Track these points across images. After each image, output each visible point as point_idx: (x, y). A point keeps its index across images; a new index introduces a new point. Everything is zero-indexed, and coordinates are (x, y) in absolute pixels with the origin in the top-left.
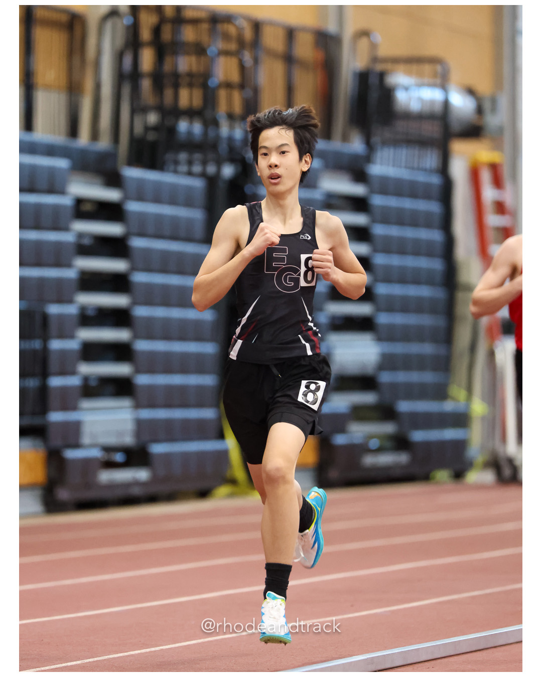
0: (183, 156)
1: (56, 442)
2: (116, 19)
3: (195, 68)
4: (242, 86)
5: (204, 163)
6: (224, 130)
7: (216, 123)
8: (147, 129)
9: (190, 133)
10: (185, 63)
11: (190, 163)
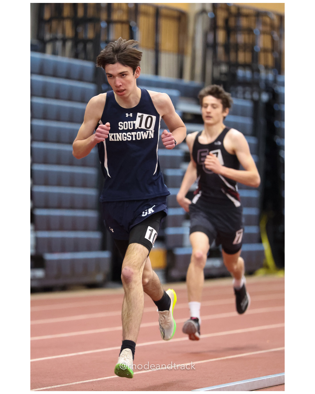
0: (240, 89)
1: (170, 244)
2: (205, 15)
3: (247, 40)
4: (273, 51)
5: (252, 93)
6: (263, 74)
7: (258, 71)
8: (221, 74)
9: (244, 77)
10: (241, 38)
11: (244, 93)
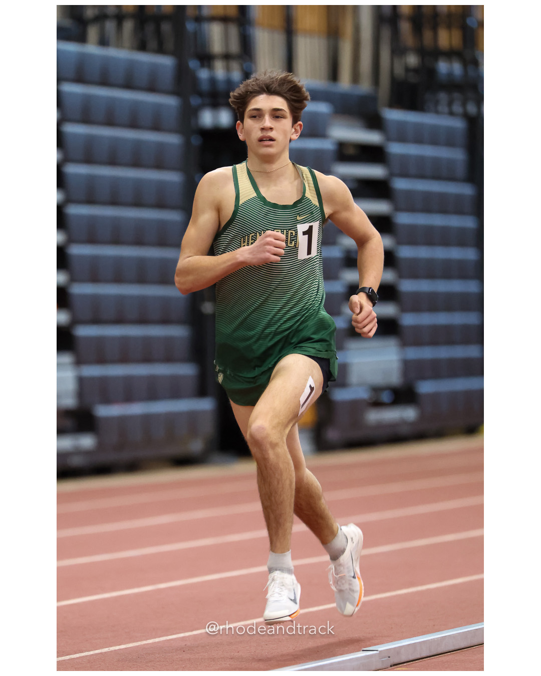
0: (443, 96)
5: (464, 105)
7: (475, 63)
8: (407, 69)
9: (450, 74)
11: (450, 104)
